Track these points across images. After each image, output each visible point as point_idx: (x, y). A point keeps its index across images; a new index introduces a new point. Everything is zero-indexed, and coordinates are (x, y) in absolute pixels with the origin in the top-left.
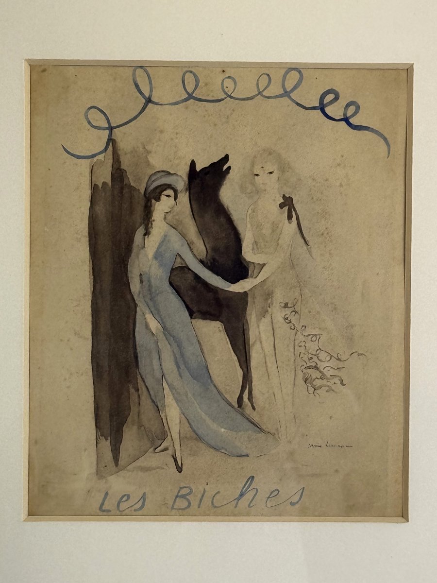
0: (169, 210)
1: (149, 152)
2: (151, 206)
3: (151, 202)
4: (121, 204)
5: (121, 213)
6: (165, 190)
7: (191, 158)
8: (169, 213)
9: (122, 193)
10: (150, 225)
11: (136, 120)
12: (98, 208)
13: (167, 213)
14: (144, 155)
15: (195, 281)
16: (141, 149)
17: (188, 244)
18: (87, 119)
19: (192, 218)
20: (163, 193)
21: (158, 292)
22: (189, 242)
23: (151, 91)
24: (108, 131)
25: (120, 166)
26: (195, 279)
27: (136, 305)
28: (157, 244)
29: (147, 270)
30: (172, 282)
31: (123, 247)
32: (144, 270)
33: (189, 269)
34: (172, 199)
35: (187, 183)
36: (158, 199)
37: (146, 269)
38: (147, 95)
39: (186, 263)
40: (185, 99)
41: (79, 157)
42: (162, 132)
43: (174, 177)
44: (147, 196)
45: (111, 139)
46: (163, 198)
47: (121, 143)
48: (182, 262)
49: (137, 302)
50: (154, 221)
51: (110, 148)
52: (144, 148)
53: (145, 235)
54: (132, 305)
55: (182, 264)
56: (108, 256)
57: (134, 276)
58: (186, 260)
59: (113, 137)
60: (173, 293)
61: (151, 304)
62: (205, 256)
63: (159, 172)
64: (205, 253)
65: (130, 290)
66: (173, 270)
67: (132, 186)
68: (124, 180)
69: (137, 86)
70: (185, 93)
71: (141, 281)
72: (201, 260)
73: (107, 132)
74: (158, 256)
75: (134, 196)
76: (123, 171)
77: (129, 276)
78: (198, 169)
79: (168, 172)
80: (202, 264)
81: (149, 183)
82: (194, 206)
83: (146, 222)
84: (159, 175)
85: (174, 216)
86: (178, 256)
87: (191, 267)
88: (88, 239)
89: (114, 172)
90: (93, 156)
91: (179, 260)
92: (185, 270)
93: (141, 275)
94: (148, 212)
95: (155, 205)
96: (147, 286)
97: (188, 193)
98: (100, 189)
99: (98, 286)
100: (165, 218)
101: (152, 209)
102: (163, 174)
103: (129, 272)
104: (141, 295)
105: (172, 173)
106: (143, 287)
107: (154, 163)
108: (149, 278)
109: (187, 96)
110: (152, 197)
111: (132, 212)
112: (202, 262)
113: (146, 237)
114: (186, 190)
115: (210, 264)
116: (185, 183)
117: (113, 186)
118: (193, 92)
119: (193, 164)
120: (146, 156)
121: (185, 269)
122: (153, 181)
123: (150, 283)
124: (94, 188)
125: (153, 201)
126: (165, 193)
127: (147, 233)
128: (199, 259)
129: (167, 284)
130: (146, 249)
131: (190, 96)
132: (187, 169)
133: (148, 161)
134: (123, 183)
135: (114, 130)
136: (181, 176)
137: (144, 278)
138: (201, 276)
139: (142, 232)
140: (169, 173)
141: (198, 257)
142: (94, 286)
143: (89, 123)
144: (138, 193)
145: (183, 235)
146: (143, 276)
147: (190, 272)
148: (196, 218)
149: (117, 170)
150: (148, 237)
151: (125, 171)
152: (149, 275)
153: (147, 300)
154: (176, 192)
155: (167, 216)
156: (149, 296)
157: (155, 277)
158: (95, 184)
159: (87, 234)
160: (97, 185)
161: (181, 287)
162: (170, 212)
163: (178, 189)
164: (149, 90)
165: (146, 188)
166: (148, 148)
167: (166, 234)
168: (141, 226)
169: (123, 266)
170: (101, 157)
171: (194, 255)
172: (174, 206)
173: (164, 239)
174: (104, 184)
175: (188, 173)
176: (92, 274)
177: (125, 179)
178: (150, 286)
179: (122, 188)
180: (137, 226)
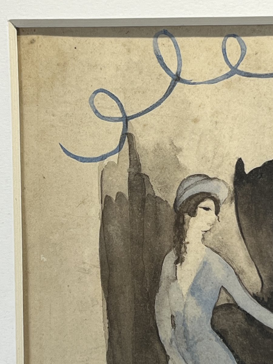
0: (208, 228)
1: (179, 150)
2: (184, 223)
3: (184, 217)
4: (143, 221)
5: (143, 234)
6: (203, 200)
7: (237, 156)
8: (209, 232)
9: (143, 207)
10: (183, 249)
11: (160, 106)
12: (112, 227)
13: (206, 232)
14: (173, 154)
15: (246, 323)
16: (168, 146)
17: (236, 273)
18: (93, 107)
19: (240, 239)
20: (200, 205)
21: (196, 339)
22: (237, 270)
23: (180, 65)
24: (122, 122)
25: (140, 170)
26: (246, 320)
27: (167, 358)
28: (194, 275)
29: (181, 310)
30: (216, 325)
31: (148, 279)
32: (176, 310)
33: (239, 307)
34: (212, 212)
35: (232, 190)
36: (193, 214)
37: (179, 309)
38: (174, 71)
39: (233, 299)
40: (227, 74)
41: (83, 160)
42: (196, 121)
43: (215, 182)
44: (178, 209)
45: (126, 134)
46: (200, 211)
47: (140, 138)
48: (229, 298)
49: (168, 353)
50: (188, 243)
51: (126, 146)
52: (172, 143)
53: (177, 262)
54: (162, 358)
55: (228, 300)
56: (127, 291)
57: (163, 318)
58: (234, 295)
59: (129, 131)
60: (217, 340)
61: (187, 355)
62: (260, 289)
63: (193, 176)
64: (260, 284)
65: (159, 338)
66: (216, 309)
67: (156, 197)
68: (145, 189)
69: (160, 59)
70: (226, 65)
71: (174, 325)
72: (254, 294)
73: (120, 124)
74: (194, 290)
75: (159, 210)
76: (144, 177)
77: (158, 317)
78: (247, 171)
79: (205, 176)
80: (256, 300)
81: (180, 192)
82: (243, 222)
83: (177, 245)
84: (192, 181)
85: (216, 235)
86: (222, 290)
87: (240, 305)
88: (99, 270)
89: (132, 178)
90: (103, 158)
91: (224, 295)
92: (232, 309)
93: (172, 316)
94: (179, 232)
95: (189, 222)
96: (182, 331)
97: (233, 204)
98: (114, 202)
99: (115, 333)
100: (203, 239)
101: (185, 227)
102: (199, 178)
103: (156, 314)
104: (174, 344)
105: (210, 176)
106: (176, 333)
107: (186, 164)
108: (184, 321)
109: (230, 70)
110: (185, 210)
111: (158, 231)
112: (255, 297)
113: (178, 265)
114: (232, 199)
115: (266, 300)
116: (230, 191)
117: (130, 197)
118: (238, 64)
119: (240, 164)
120: (175, 155)
121: (233, 307)
122: (186, 189)
123: (185, 328)
124: (106, 201)
125: (187, 216)
126: (203, 204)
127: (179, 260)
128: (252, 294)
129: (209, 328)
130: (179, 282)
131: (234, 71)
132: (232, 170)
133: (178, 162)
134: (145, 193)
135: (131, 121)
136: (223, 181)
137: (178, 321)
138: (256, 315)
139: (172, 259)
140: (207, 178)
141: (250, 290)
142: (110, 333)
143: (96, 112)
144: (165, 205)
145: (229, 262)
146: (176, 319)
147: (240, 311)
148: (246, 237)
149: (135, 175)
150: (181, 265)
151: (148, 176)
152: (184, 316)
153: (183, 350)
154: (217, 202)
155: (205, 237)
156: (185, 346)
157: (192, 319)
158: (107, 196)
159: (98, 264)
160: (109, 197)
161: (228, 332)
162: (210, 230)
163: (221, 199)
164: (177, 64)
165: (176, 199)
166: (179, 143)
167: (205, 260)
168: (170, 250)
169: (148, 305)
170: (114, 158)
171: (246, 289)
172: (215, 222)
173: (204, 267)
174: (120, 195)
175: (233, 176)
176: (106, 316)
177: (147, 187)
178: (186, 331)
179: (144, 200)
180: (166, 251)
